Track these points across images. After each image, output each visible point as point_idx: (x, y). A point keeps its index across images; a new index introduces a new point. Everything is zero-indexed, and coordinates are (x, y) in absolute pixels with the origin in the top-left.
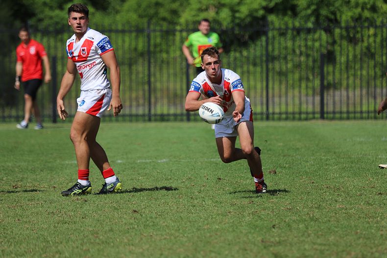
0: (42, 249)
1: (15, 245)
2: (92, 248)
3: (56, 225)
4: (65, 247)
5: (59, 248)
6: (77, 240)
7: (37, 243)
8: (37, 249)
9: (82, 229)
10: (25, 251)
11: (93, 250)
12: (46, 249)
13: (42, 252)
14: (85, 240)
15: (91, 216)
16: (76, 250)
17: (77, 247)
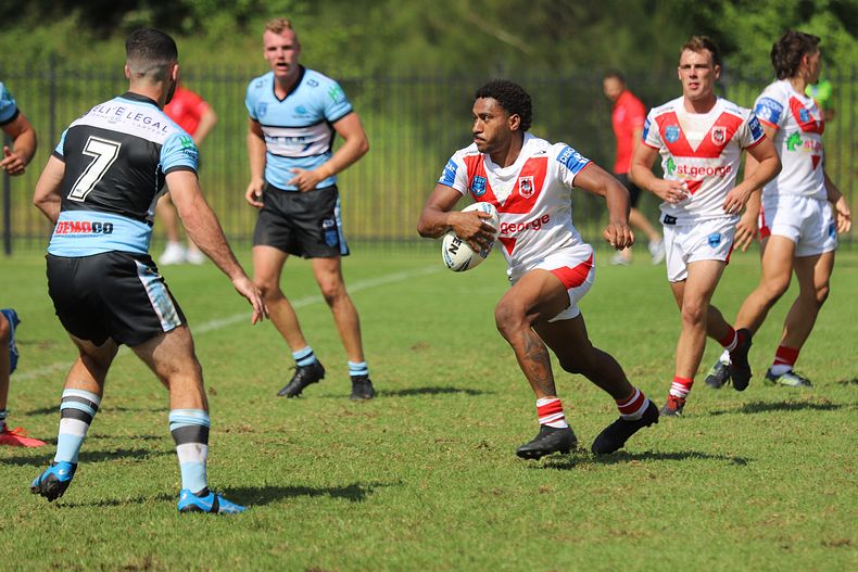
0: (746, 490)
1: (696, 481)
2: (841, 492)
3: (772, 445)
4: (789, 486)
5: (778, 489)
6: (812, 476)
7: (737, 479)
8: (738, 489)
9: (822, 454)
10: (714, 492)
11: (844, 495)
12: (754, 490)
13: (746, 495)
14: (828, 476)
15: (839, 431)
16: (810, 494)
17: (813, 489)
